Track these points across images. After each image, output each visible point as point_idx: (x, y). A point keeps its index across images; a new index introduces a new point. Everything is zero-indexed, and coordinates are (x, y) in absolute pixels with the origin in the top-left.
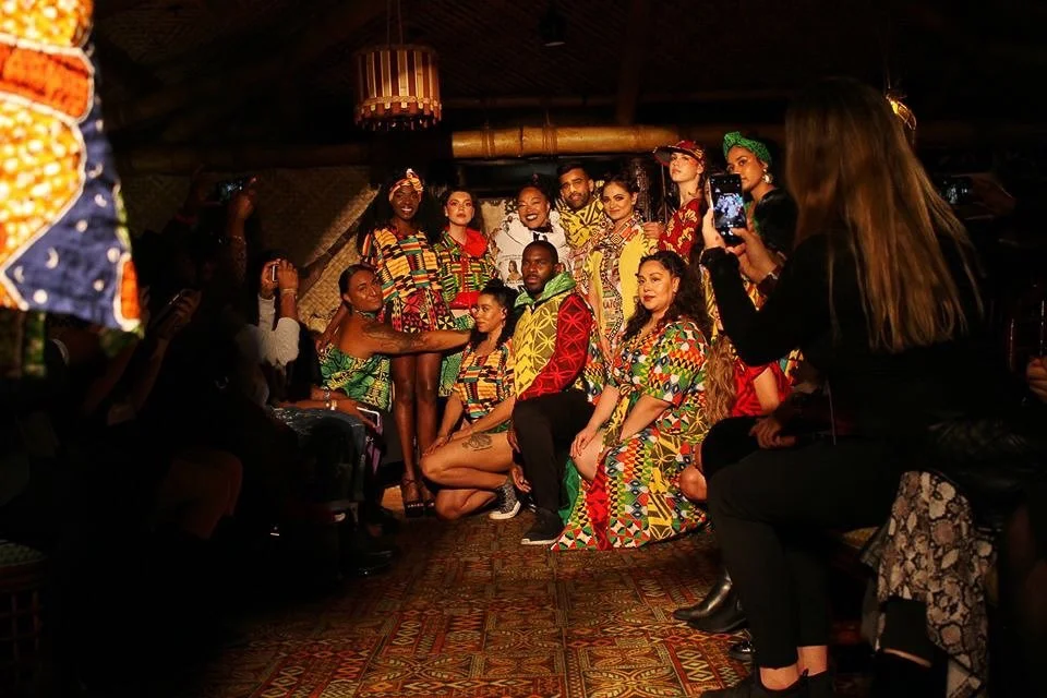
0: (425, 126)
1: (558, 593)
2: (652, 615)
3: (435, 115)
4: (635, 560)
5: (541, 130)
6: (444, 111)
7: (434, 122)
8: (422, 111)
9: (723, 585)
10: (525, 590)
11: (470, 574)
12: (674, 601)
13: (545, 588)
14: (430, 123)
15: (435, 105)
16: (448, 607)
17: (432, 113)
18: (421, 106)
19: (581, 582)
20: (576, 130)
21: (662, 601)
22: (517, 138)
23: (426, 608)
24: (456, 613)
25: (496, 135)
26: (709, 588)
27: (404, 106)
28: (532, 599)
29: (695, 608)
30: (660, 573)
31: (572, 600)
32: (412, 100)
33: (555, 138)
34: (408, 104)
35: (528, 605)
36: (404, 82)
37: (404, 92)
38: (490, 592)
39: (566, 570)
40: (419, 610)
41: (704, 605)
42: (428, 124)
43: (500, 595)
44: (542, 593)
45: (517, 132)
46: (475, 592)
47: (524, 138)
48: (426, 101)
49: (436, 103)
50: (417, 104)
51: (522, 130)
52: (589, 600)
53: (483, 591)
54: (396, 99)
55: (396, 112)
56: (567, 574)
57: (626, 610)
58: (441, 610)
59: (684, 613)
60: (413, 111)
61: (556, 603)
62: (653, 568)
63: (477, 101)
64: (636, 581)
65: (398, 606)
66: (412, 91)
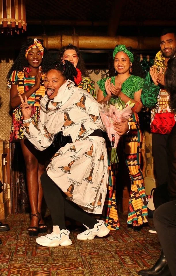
0: (18, 33)
1: (83, 261)
2: (130, 272)
3: (24, 28)
4: (117, 246)
5: (71, 37)
6: (28, 26)
7: (23, 32)
8: (18, 26)
9: (163, 259)
10: (67, 260)
11: (39, 252)
12: (140, 266)
13: (76, 259)
14: (20, 32)
15: (24, 23)
16: (31, 267)
17: (22, 27)
18: (17, 24)
19: (94, 257)
20: (87, 37)
21: (134, 266)
22: (59, 41)
23: (20, 268)
24: (36, 270)
25: (49, 39)
26: (156, 261)
27: (9, 23)
28: (71, 264)
29: (149, 270)
30: (131, 253)
31: (91, 265)
32: (13, 20)
33: (78, 41)
34: (11, 22)
35: (70, 267)
36: (9, 12)
37: (9, 16)
38: (50, 261)
39: (85, 251)
40: (17, 268)
41: (154, 268)
42: (19, 33)
43: (55, 262)
44: (76, 261)
45: (60, 38)
46: (43, 260)
47: (63, 40)
48: (20, 21)
49: (24, 22)
50: (15, 23)
51: (62, 37)
52: (99, 265)
53: (47, 260)
54: (5, 20)
55: (5, 26)
56: (86, 252)
57: (117, 270)
58: (28, 268)
59: (143, 272)
60: (13, 26)
61: (83, 266)
62: (127, 251)
63: (40, 22)
64: (120, 256)
65: (7, 266)
66: (13, 16)
